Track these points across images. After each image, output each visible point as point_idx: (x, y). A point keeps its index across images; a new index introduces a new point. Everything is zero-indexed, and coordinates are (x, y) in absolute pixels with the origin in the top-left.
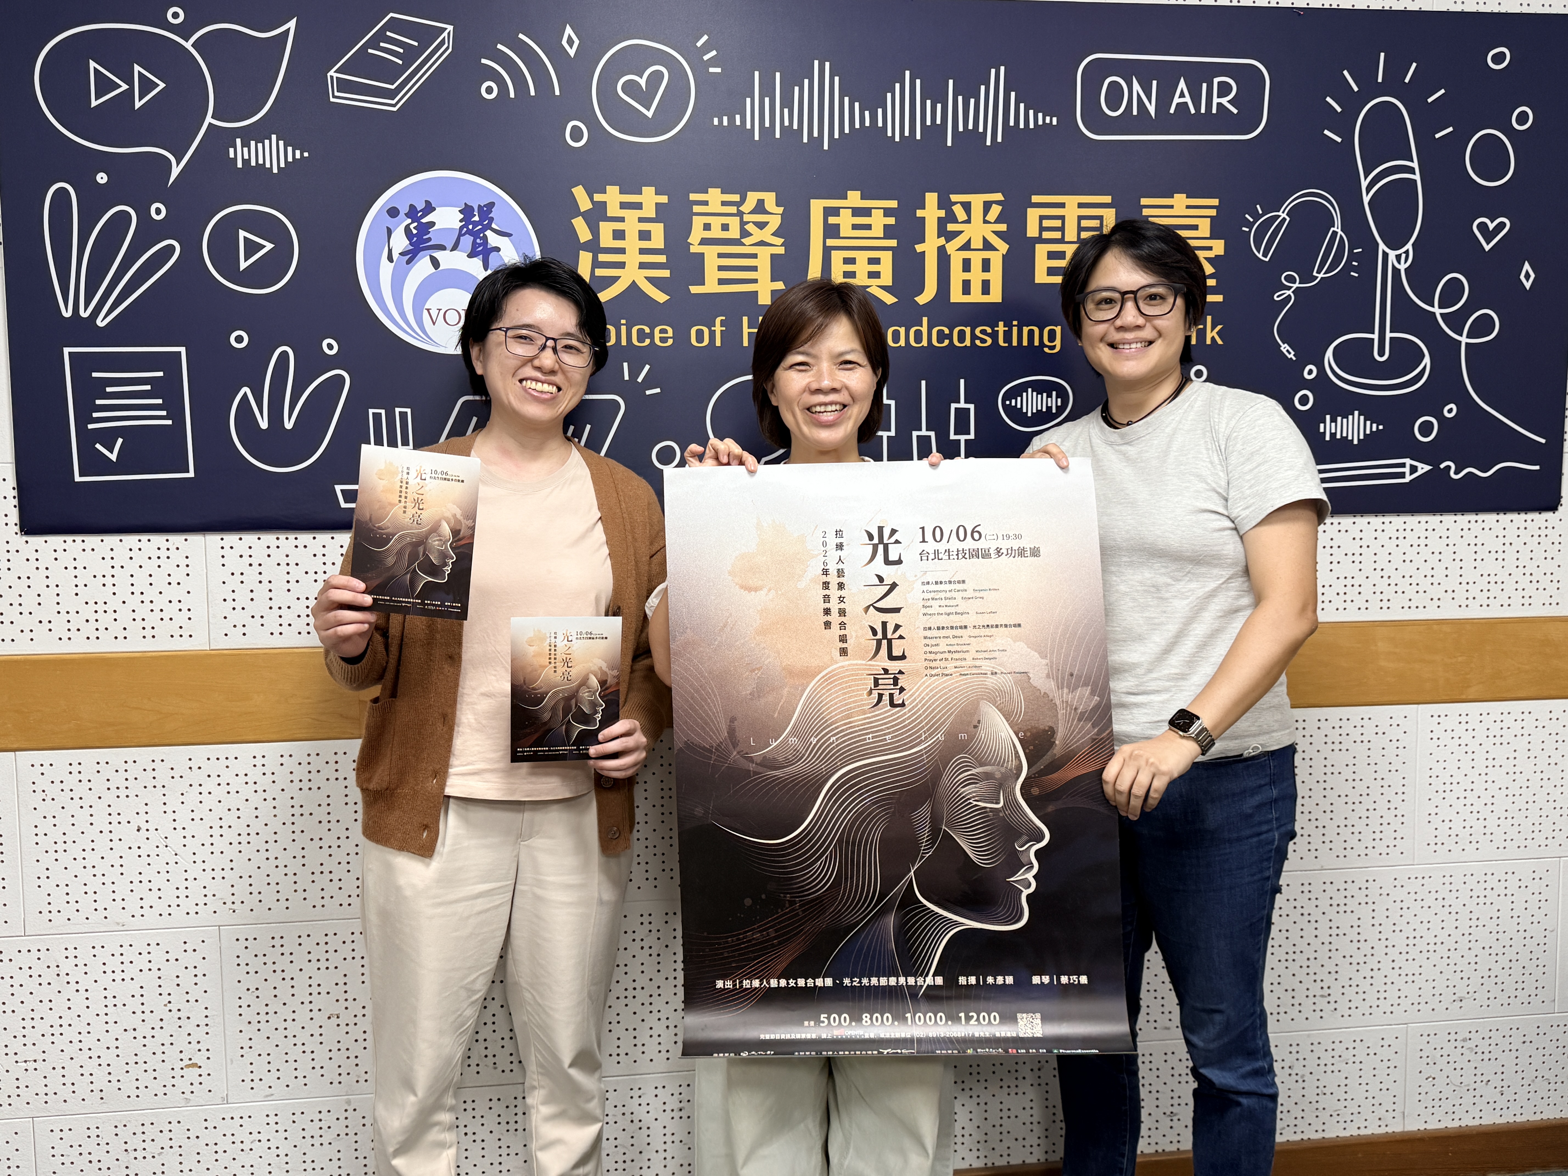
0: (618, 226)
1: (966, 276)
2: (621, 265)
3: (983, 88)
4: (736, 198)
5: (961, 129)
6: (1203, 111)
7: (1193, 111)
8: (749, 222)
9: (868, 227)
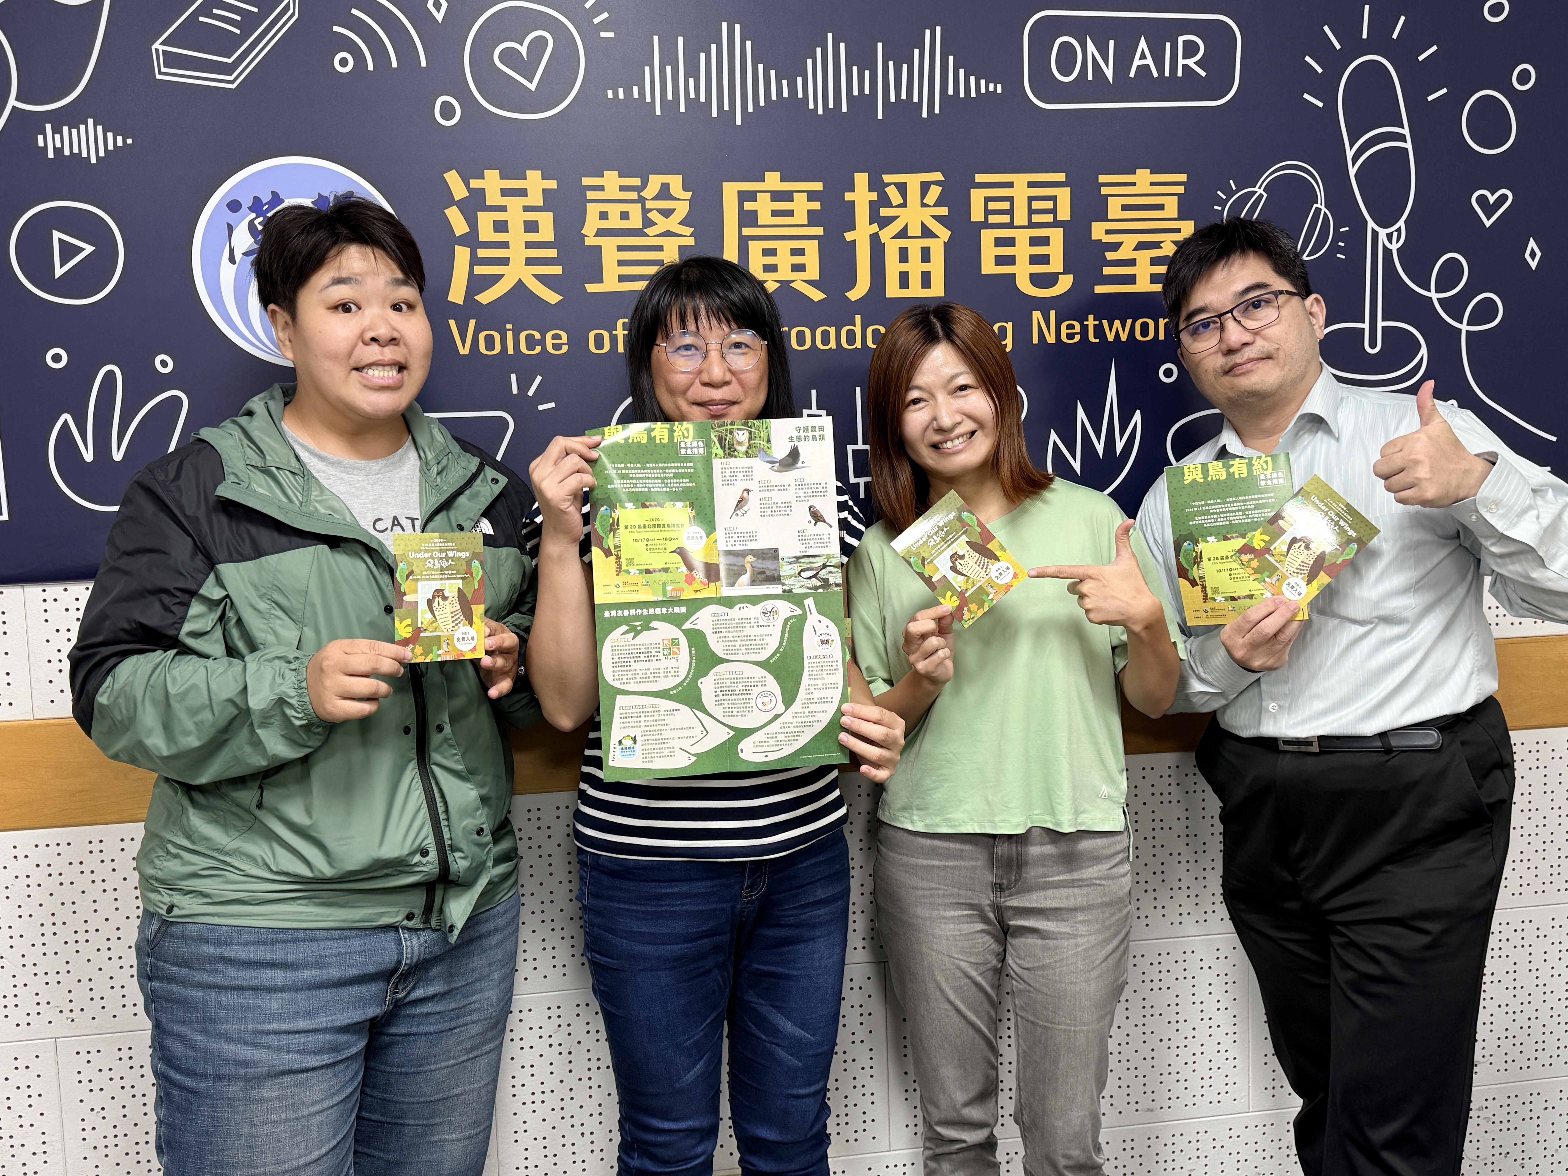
0: (500, 216)
1: (904, 267)
2: (505, 261)
3: (916, 51)
4: (637, 182)
5: (893, 99)
6: (1167, 74)
7: (1155, 75)
8: (652, 210)
9: (790, 213)
